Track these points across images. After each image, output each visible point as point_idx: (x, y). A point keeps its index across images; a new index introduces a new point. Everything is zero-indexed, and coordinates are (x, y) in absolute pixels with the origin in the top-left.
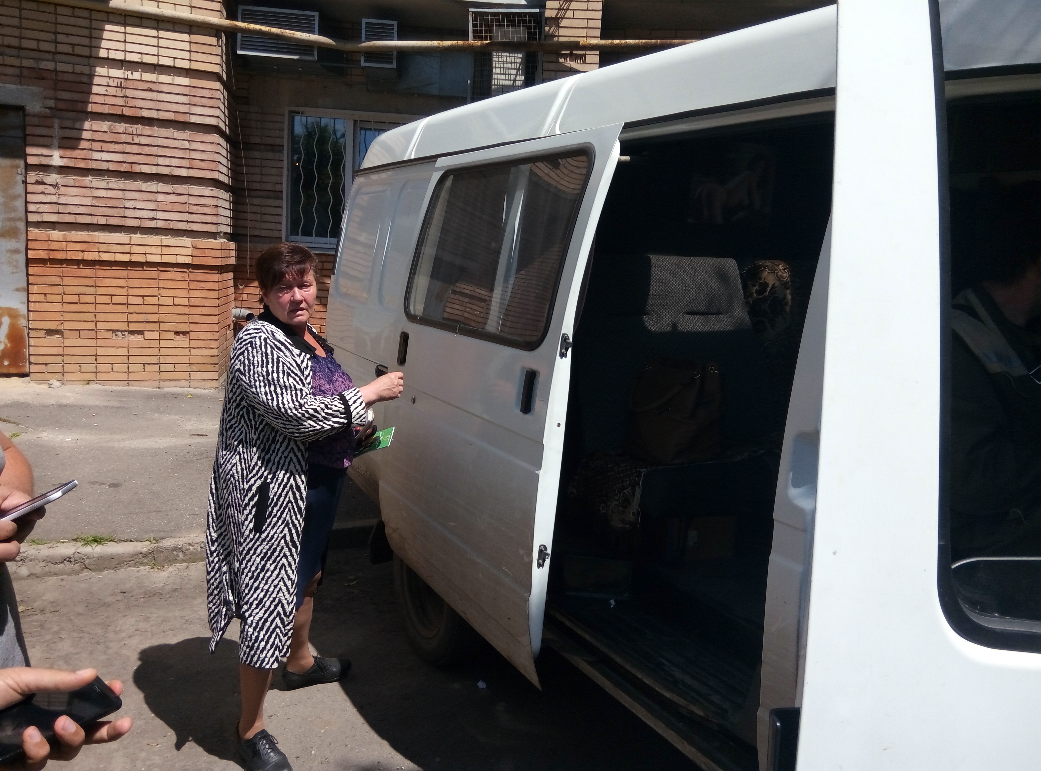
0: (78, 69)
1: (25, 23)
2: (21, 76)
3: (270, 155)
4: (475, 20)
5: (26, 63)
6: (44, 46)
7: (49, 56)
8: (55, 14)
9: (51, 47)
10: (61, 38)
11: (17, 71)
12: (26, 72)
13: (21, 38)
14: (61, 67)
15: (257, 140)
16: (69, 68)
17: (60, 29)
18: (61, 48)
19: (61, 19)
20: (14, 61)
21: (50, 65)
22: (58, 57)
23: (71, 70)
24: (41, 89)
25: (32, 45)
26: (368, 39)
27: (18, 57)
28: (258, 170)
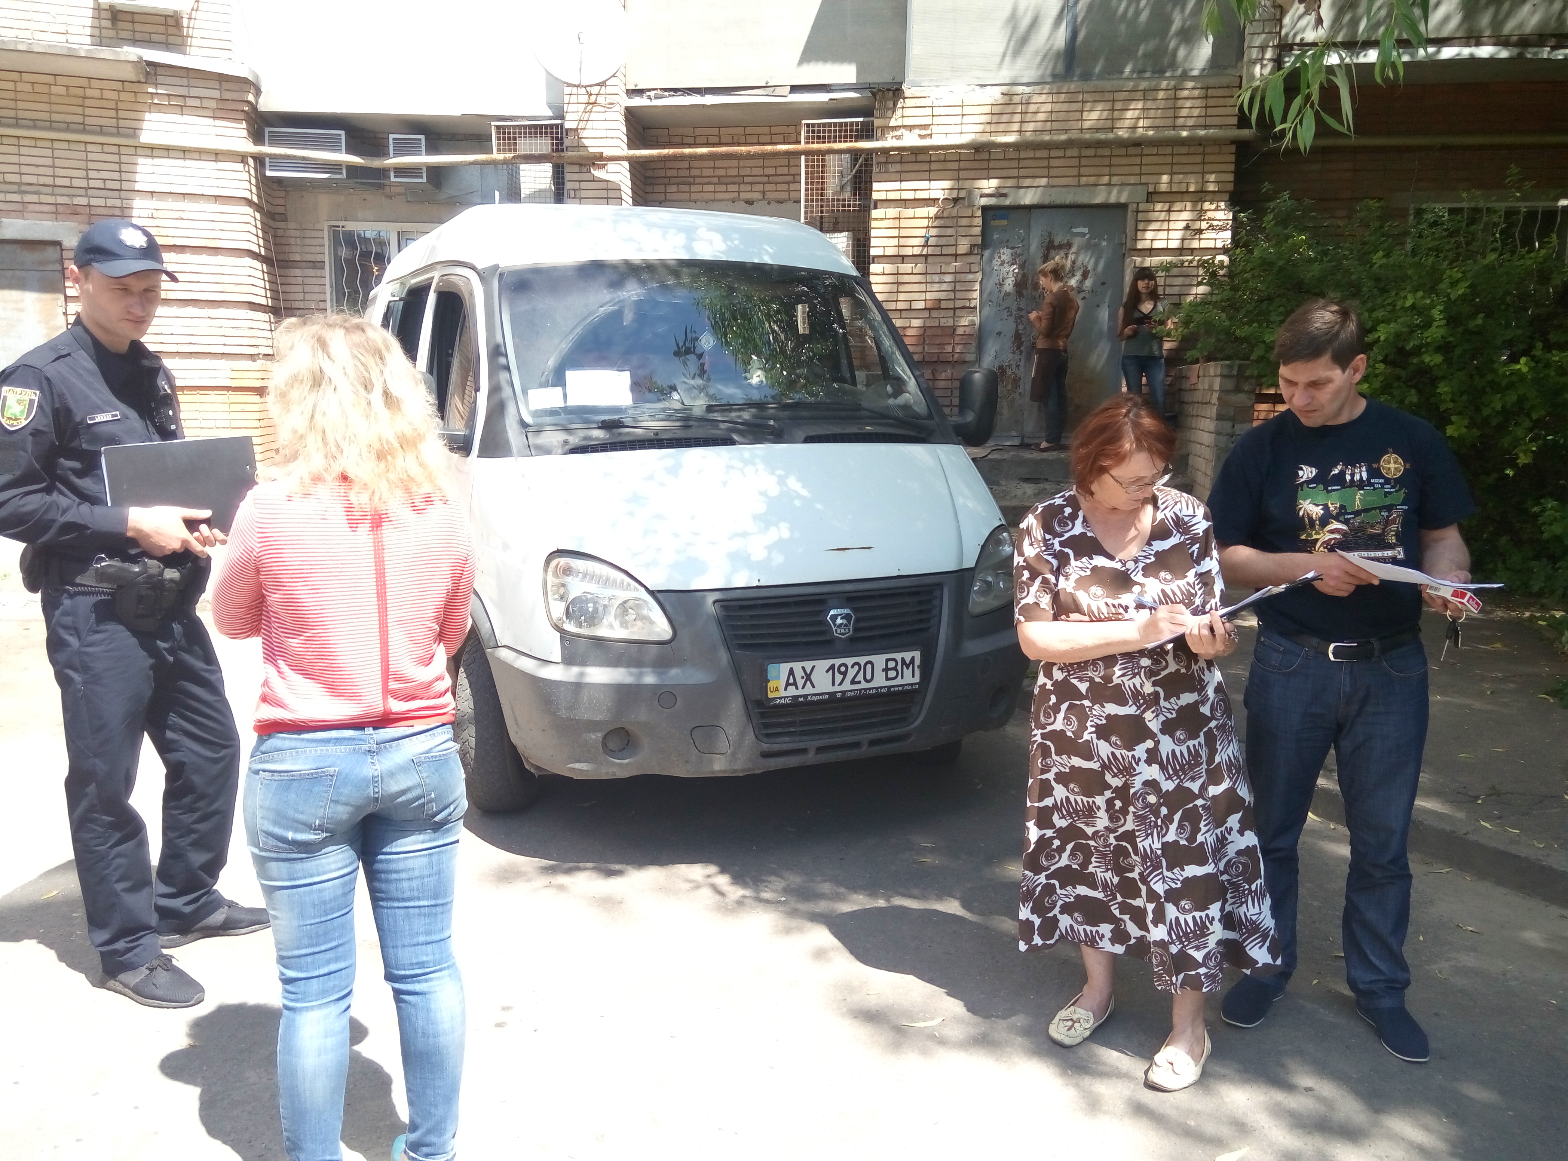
0: (110, 202)
1: (58, 162)
2: (56, 213)
3: (311, 272)
4: (498, 133)
5: (60, 200)
6: (76, 183)
7: (82, 192)
8: (86, 151)
9: (83, 183)
10: (92, 174)
11: (52, 208)
12: (60, 209)
13: (54, 176)
14: (94, 201)
15: (298, 258)
16: (101, 202)
17: (91, 165)
18: (93, 183)
19: (91, 156)
20: (50, 199)
21: (83, 201)
22: (90, 192)
23: (104, 205)
24: (76, 224)
25: (66, 182)
26: (396, 155)
27: (53, 194)
28: (299, 288)
